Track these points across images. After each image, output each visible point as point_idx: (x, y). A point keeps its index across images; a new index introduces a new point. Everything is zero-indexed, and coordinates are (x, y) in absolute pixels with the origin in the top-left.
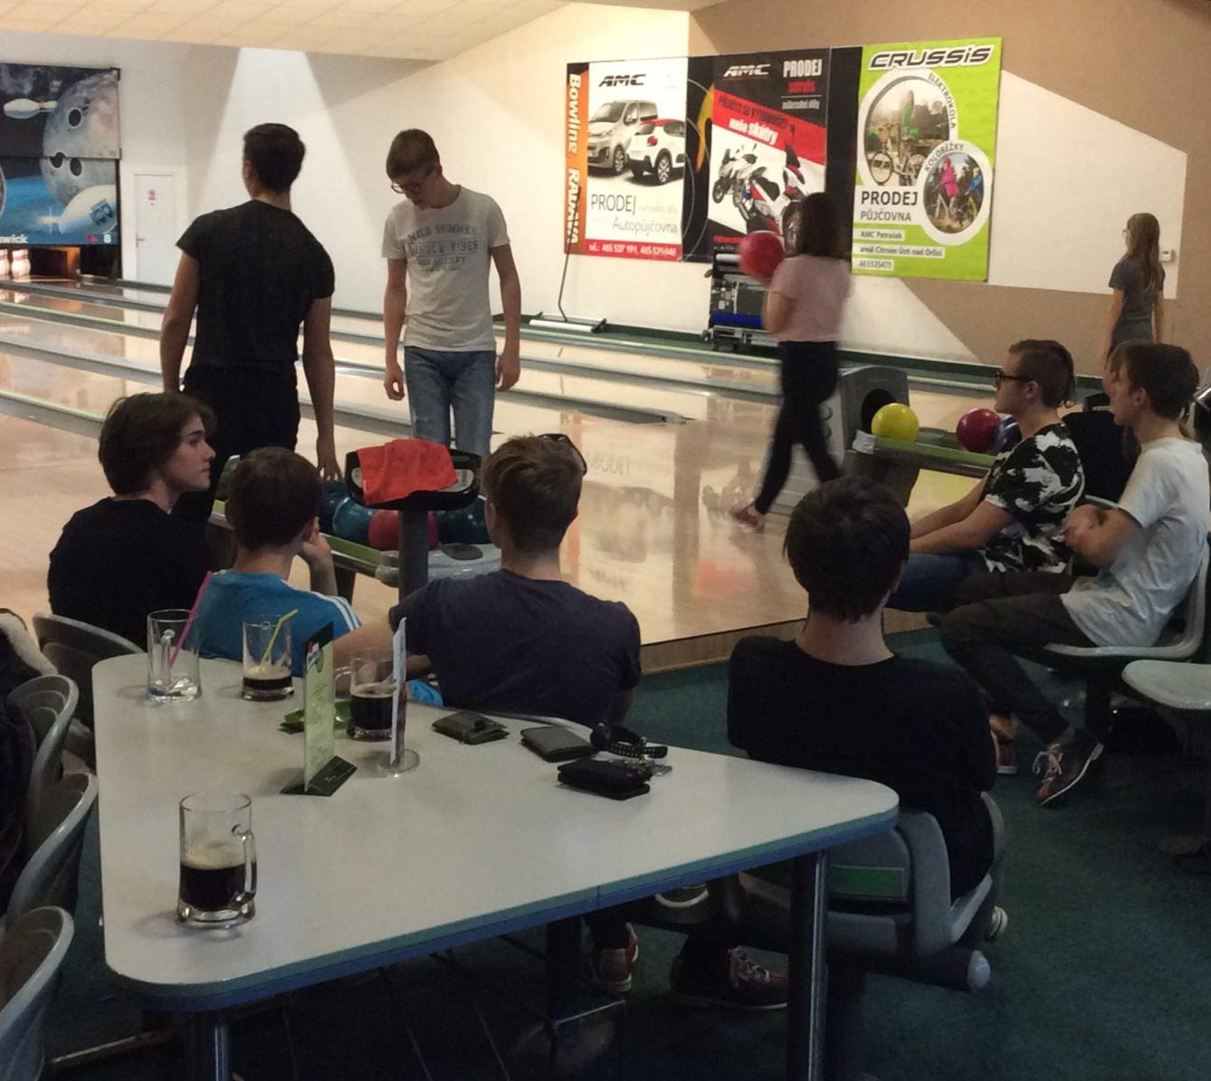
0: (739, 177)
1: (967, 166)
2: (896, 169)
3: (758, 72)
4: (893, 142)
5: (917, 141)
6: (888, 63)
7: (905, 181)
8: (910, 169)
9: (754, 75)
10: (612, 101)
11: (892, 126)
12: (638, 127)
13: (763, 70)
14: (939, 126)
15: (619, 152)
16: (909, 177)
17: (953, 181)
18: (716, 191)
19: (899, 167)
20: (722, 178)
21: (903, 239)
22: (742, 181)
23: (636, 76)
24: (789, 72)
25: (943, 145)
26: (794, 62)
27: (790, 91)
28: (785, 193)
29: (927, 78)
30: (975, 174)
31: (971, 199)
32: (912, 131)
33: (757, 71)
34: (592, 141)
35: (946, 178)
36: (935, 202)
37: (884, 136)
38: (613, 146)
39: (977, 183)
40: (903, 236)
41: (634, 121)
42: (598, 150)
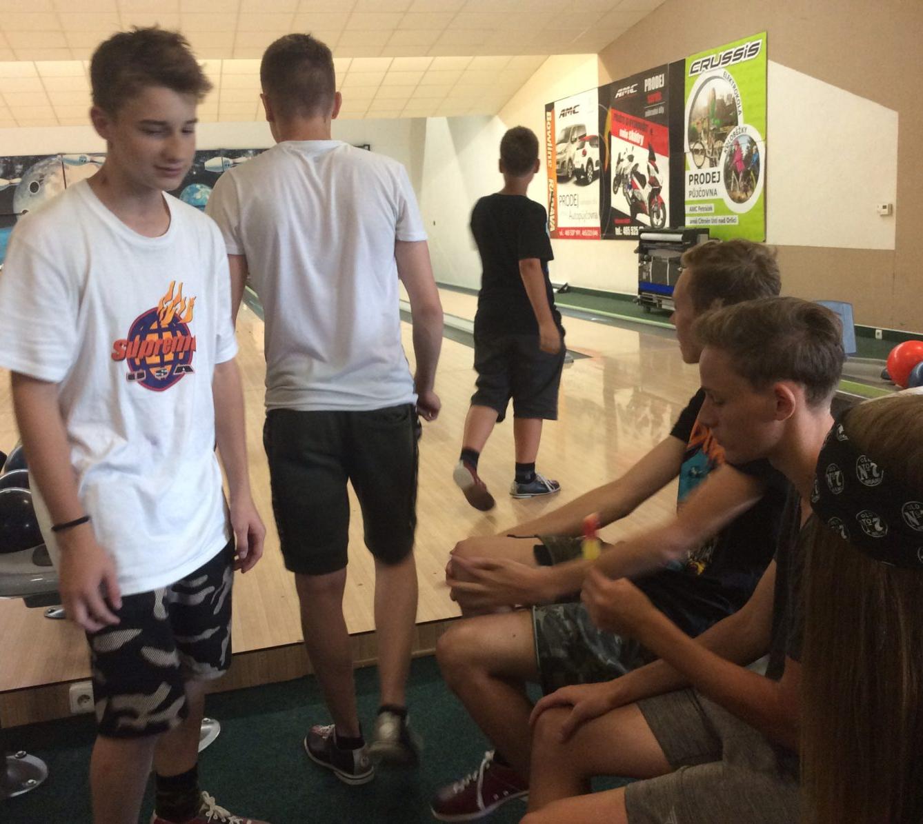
0: (625, 174)
1: (749, 145)
2: (708, 155)
3: (632, 91)
4: (705, 132)
5: (718, 130)
6: (699, 68)
7: (713, 163)
8: (716, 153)
9: (630, 94)
10: (564, 127)
11: (705, 119)
12: (577, 144)
13: (635, 89)
14: (731, 114)
15: (570, 164)
16: (715, 159)
17: (741, 159)
18: (615, 185)
19: (709, 152)
20: (617, 175)
21: (713, 211)
22: (627, 175)
23: (575, 107)
24: (647, 87)
25: (734, 130)
26: (650, 79)
27: (649, 102)
28: (650, 183)
29: (722, 75)
30: (754, 152)
31: (752, 174)
32: (716, 122)
33: (630, 90)
34: (559, 157)
35: (737, 158)
36: (731, 179)
37: (700, 129)
38: (567, 160)
39: (755, 159)
40: (713, 209)
41: (576, 139)
42: (561, 163)
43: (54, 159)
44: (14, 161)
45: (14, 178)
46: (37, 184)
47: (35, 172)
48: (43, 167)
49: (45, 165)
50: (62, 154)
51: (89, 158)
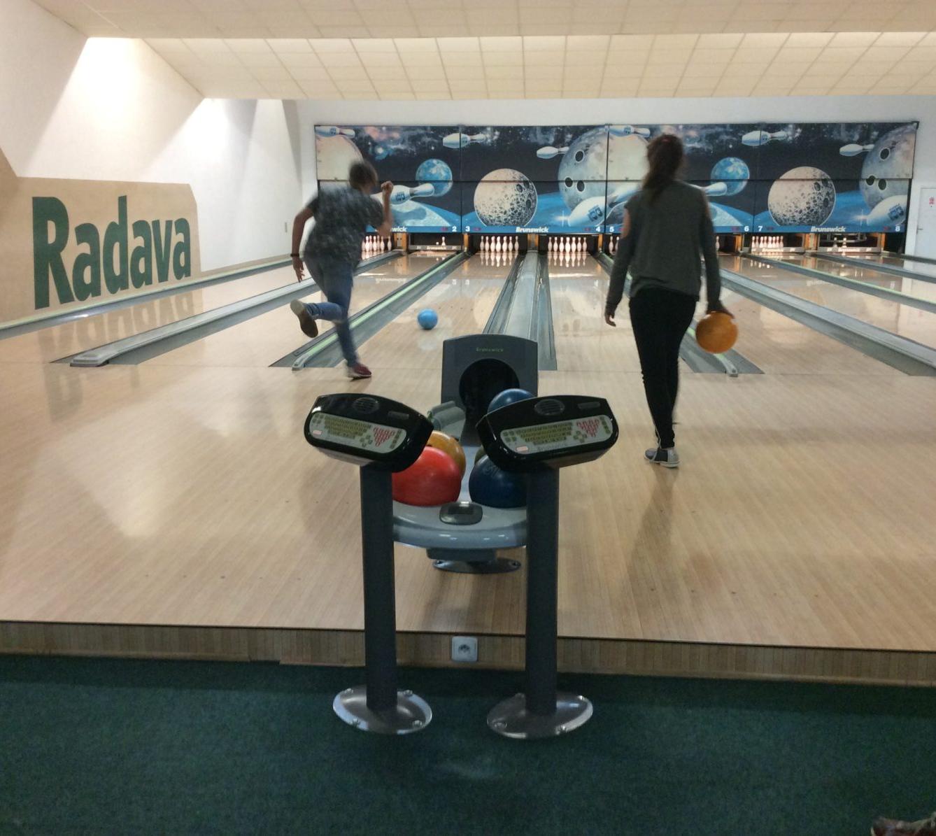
43: (601, 129)
44: (565, 130)
45: (562, 147)
46: (582, 153)
47: (582, 142)
48: (590, 137)
49: (592, 136)
50: (609, 125)
51: (633, 129)
